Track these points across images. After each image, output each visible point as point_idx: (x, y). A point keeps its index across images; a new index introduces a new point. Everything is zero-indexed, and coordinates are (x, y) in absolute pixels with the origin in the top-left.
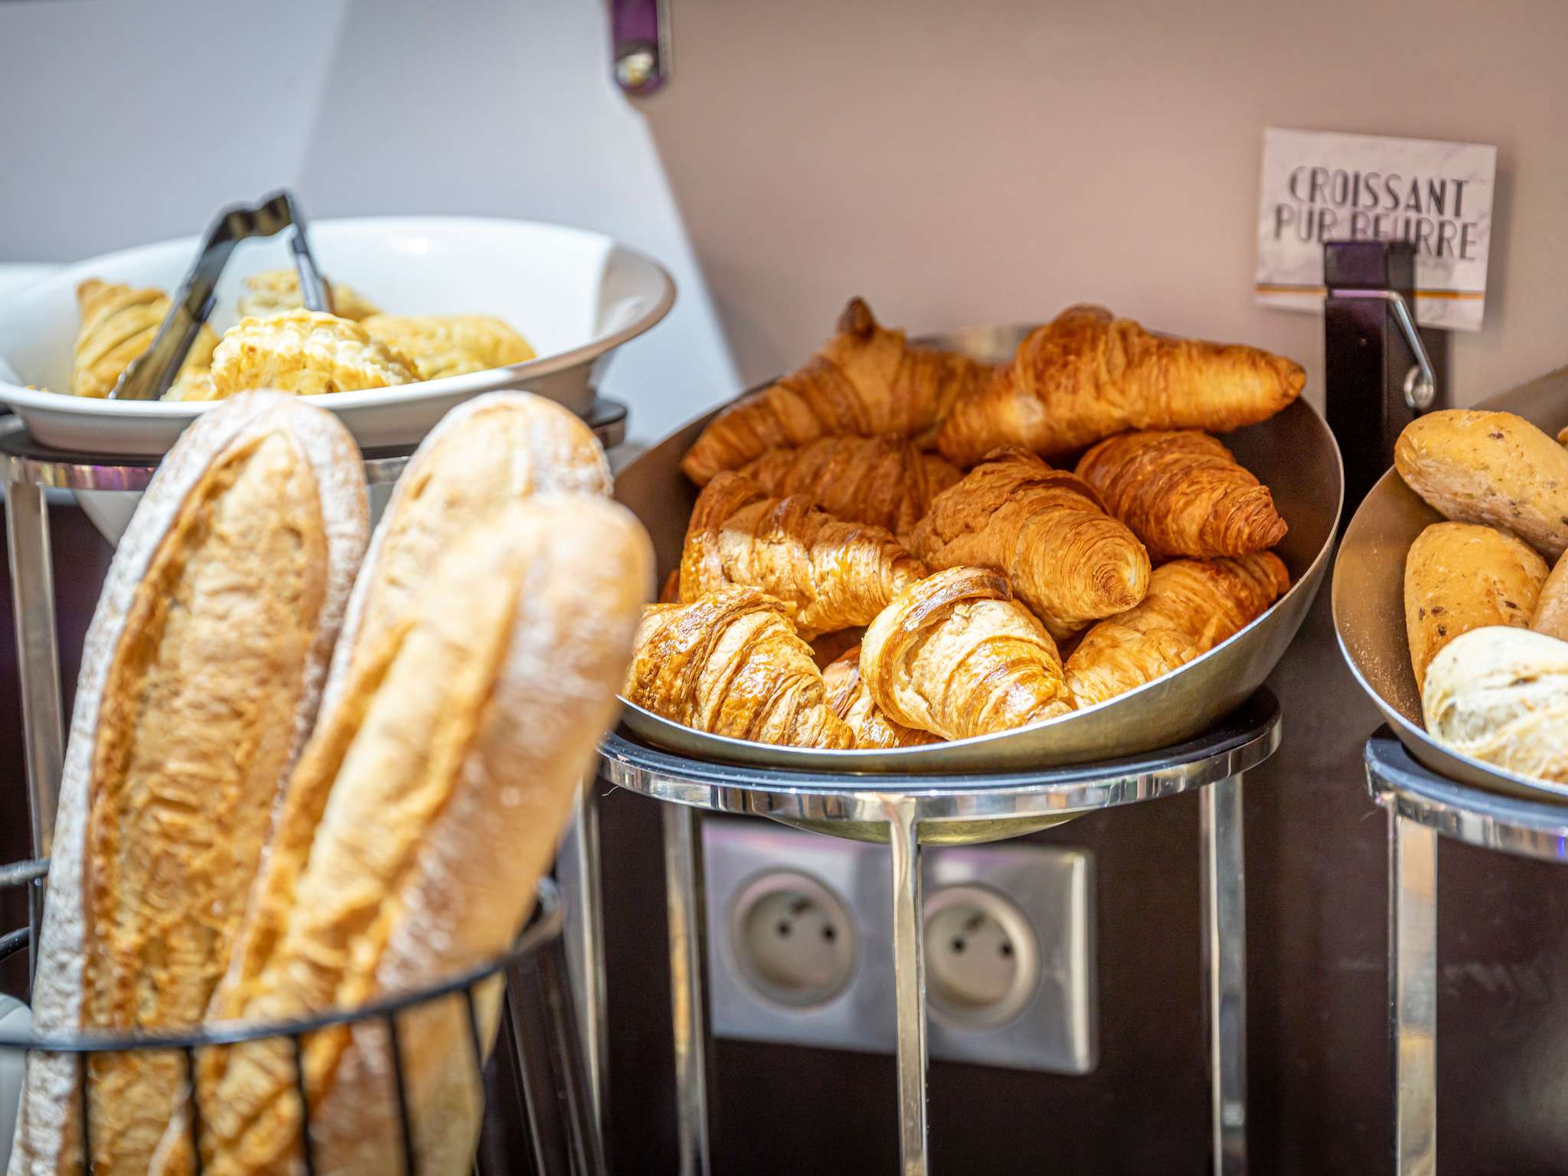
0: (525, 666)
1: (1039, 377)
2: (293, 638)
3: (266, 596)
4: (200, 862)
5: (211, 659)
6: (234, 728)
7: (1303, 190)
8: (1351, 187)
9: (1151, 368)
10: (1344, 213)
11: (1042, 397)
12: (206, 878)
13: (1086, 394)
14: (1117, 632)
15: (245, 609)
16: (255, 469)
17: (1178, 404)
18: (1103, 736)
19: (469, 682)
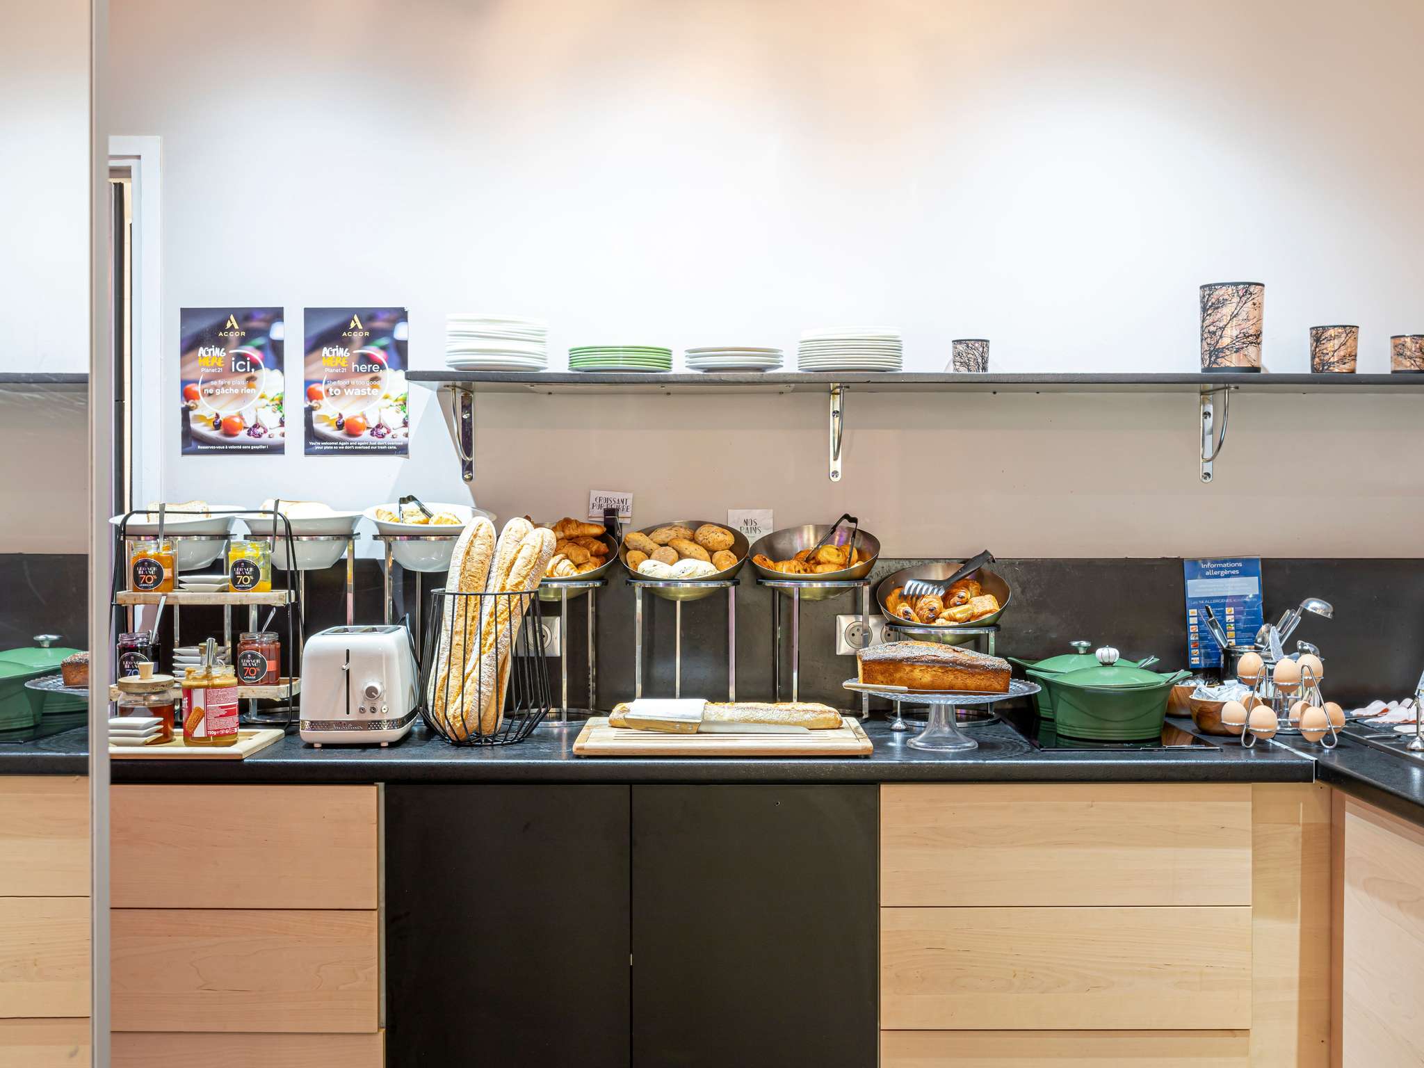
0: (544, 548)
1: (563, 528)
2: (490, 552)
3: (486, 545)
4: (476, 585)
5: (478, 554)
6: (481, 565)
7: (598, 501)
8: (607, 500)
9: (581, 527)
10: (606, 504)
11: (563, 531)
12: (477, 588)
13: (571, 530)
14: (585, 565)
15: (483, 547)
16: (483, 527)
17: (586, 533)
18: (584, 577)
19: (537, 550)
